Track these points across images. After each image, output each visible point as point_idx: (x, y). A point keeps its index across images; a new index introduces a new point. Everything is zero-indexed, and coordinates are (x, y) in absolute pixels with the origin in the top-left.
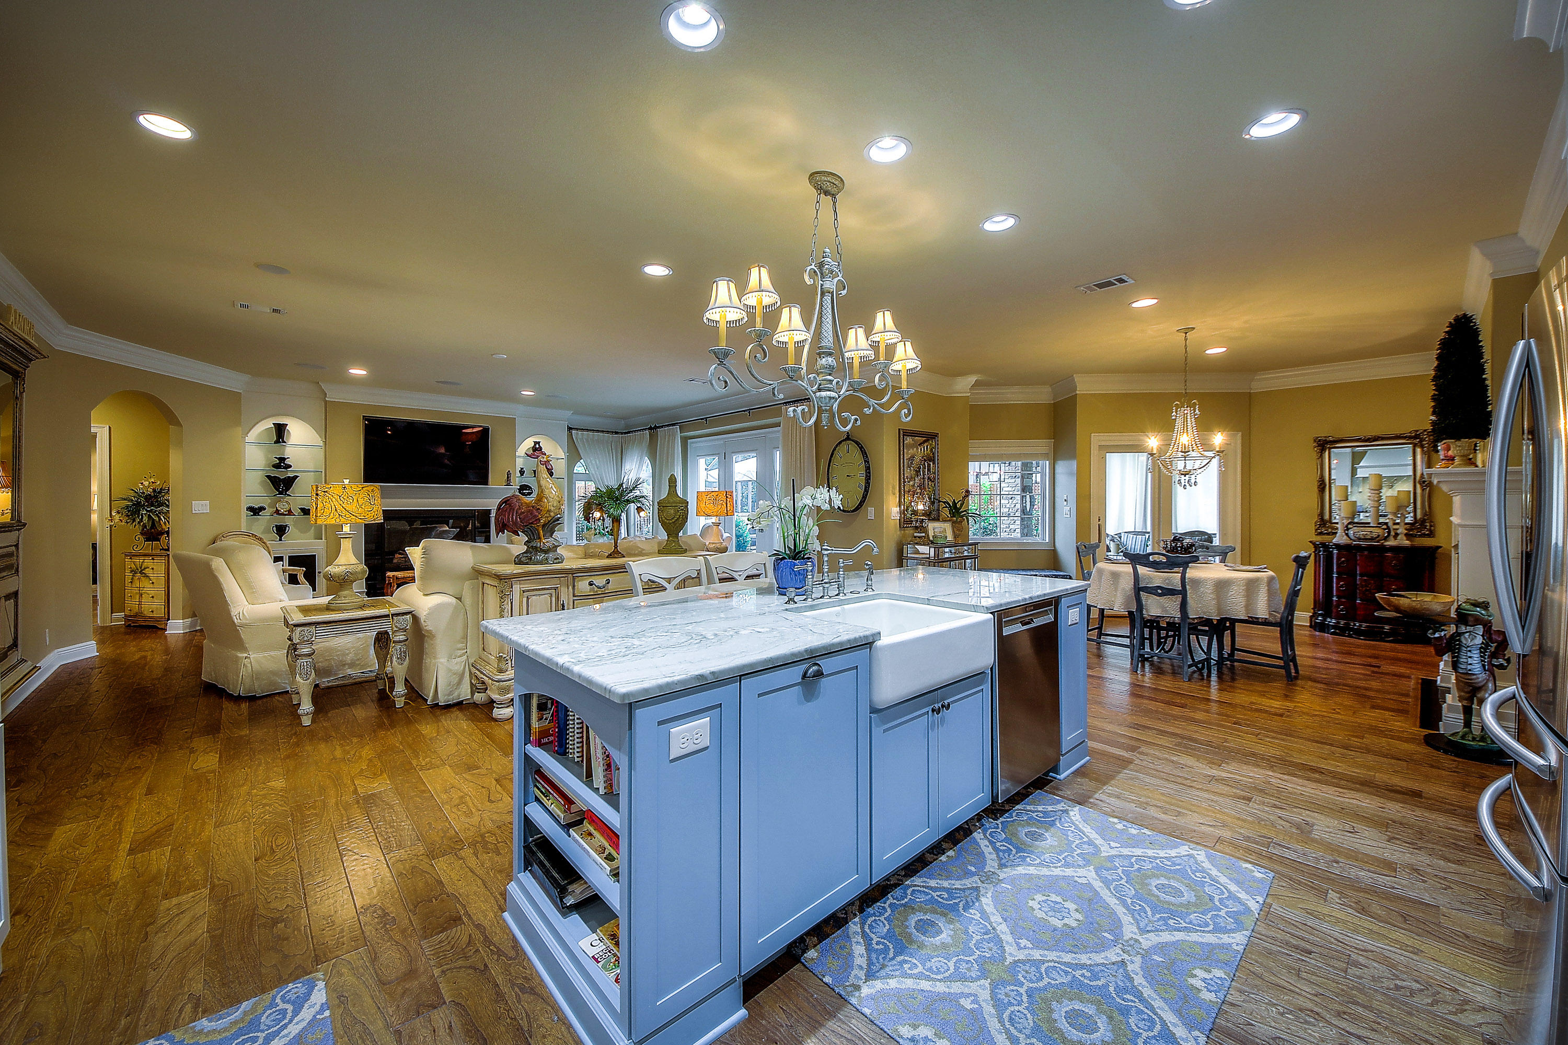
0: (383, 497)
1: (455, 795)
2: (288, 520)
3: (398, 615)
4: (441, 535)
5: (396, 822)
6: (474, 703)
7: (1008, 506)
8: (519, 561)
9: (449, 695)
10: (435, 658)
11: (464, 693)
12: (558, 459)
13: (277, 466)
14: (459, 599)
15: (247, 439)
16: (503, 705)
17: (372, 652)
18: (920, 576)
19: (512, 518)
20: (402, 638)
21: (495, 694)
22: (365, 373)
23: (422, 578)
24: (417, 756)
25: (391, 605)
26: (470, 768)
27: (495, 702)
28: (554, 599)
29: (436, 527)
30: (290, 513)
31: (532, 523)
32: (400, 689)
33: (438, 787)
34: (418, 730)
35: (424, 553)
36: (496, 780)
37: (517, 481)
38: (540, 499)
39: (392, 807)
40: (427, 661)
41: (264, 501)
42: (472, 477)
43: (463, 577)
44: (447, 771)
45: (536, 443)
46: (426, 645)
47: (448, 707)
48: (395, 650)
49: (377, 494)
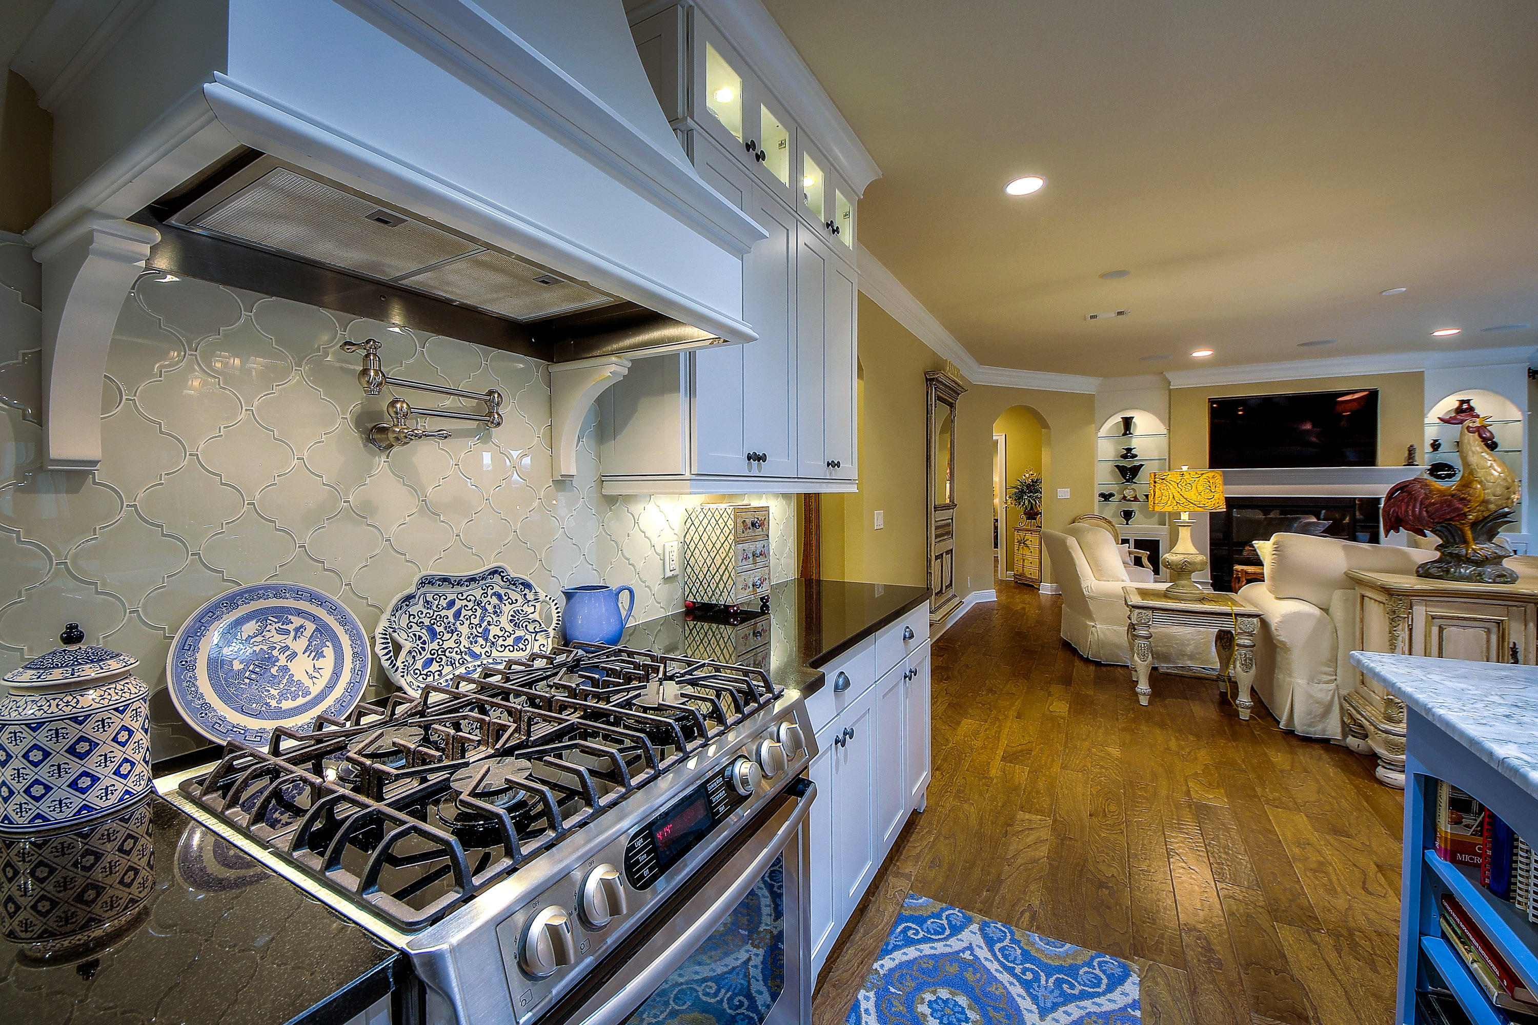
0: (1226, 483)
1: (1314, 857)
2: (1134, 506)
3: (1243, 615)
4: (1305, 530)
5: (1232, 850)
6: (1347, 747)
8: (1424, 572)
9: (1309, 725)
10: (1290, 676)
11: (1332, 728)
12: (1507, 422)
13: (1124, 457)
14: (1326, 610)
15: (1100, 435)
16: (1391, 765)
17: (1214, 649)
19: (1413, 511)
20: (1247, 642)
21: (1379, 747)
22: (1210, 353)
23: (1273, 578)
24: (1263, 785)
25: (1235, 603)
26: (1336, 831)
27: (1380, 758)
28: (1494, 638)
29: (1299, 518)
30: (1136, 499)
31: (1451, 519)
32: (1244, 699)
33: (1289, 834)
34: (1266, 754)
35: (1276, 549)
36: (1378, 866)
37: (1425, 459)
38: (1466, 484)
39: (1227, 830)
40: (1280, 676)
41: (1114, 489)
42: (1350, 455)
43: (1331, 584)
44: (1301, 820)
45: (1462, 402)
46: (1279, 658)
47: (1307, 740)
48: (1239, 654)
49: (1219, 480)
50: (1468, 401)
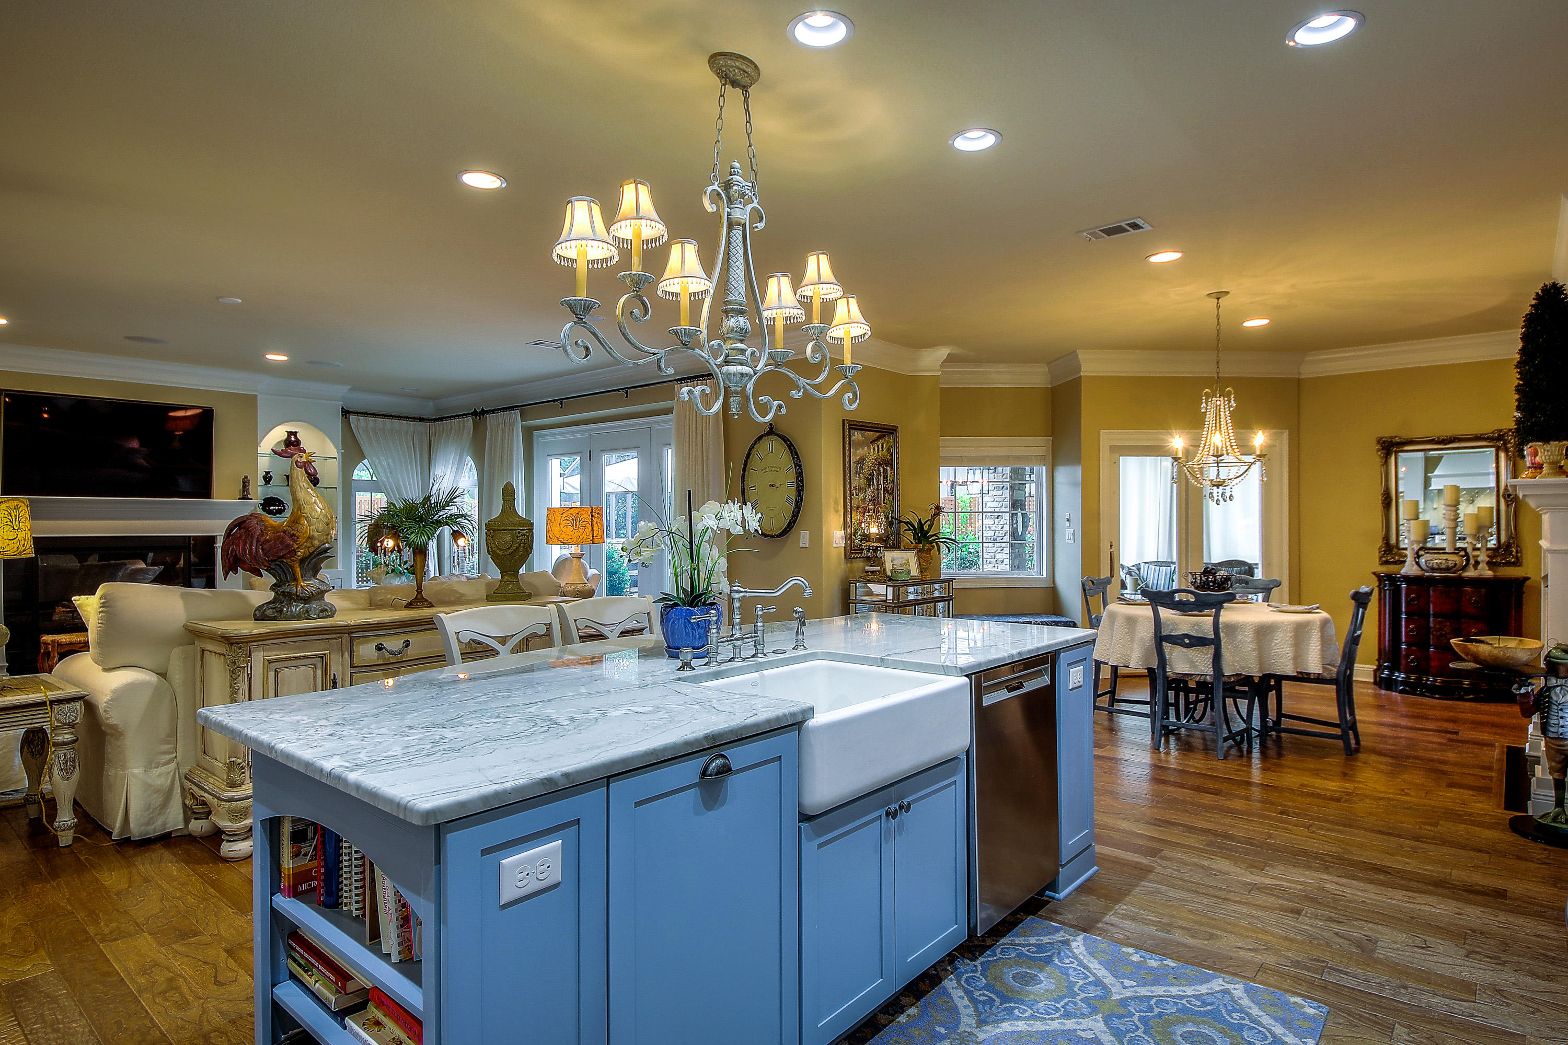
0: (34, 516)
1: (160, 977)
3: (60, 701)
4: (134, 577)
5: (63, 1023)
6: (190, 834)
7: (993, 528)
8: (261, 615)
9: (148, 824)
10: (124, 767)
11: (173, 819)
12: (326, 458)
14: (163, 675)
16: (235, 836)
17: (18, 760)
18: (874, 626)
19: (251, 549)
20: (68, 737)
21: (223, 819)
23: (100, 644)
24: (96, 922)
25: (49, 686)
26: (184, 935)
27: (224, 832)
28: (319, 672)
29: (125, 564)
31: (282, 557)
32: (66, 817)
33: (131, 966)
34: (97, 880)
35: (103, 605)
36: (227, 951)
37: (259, 492)
38: (295, 520)
39: (55, 1000)
40: (111, 772)
42: (184, 484)
43: (168, 641)
44: (146, 944)
45: (290, 433)
46: (109, 749)
47: (146, 843)
48: (56, 757)
49: (25, 512)
50: (295, 434)
